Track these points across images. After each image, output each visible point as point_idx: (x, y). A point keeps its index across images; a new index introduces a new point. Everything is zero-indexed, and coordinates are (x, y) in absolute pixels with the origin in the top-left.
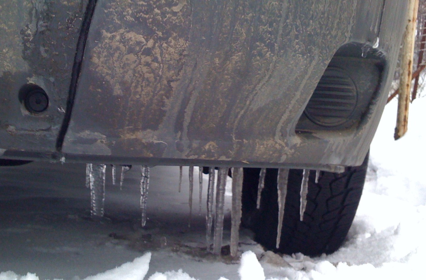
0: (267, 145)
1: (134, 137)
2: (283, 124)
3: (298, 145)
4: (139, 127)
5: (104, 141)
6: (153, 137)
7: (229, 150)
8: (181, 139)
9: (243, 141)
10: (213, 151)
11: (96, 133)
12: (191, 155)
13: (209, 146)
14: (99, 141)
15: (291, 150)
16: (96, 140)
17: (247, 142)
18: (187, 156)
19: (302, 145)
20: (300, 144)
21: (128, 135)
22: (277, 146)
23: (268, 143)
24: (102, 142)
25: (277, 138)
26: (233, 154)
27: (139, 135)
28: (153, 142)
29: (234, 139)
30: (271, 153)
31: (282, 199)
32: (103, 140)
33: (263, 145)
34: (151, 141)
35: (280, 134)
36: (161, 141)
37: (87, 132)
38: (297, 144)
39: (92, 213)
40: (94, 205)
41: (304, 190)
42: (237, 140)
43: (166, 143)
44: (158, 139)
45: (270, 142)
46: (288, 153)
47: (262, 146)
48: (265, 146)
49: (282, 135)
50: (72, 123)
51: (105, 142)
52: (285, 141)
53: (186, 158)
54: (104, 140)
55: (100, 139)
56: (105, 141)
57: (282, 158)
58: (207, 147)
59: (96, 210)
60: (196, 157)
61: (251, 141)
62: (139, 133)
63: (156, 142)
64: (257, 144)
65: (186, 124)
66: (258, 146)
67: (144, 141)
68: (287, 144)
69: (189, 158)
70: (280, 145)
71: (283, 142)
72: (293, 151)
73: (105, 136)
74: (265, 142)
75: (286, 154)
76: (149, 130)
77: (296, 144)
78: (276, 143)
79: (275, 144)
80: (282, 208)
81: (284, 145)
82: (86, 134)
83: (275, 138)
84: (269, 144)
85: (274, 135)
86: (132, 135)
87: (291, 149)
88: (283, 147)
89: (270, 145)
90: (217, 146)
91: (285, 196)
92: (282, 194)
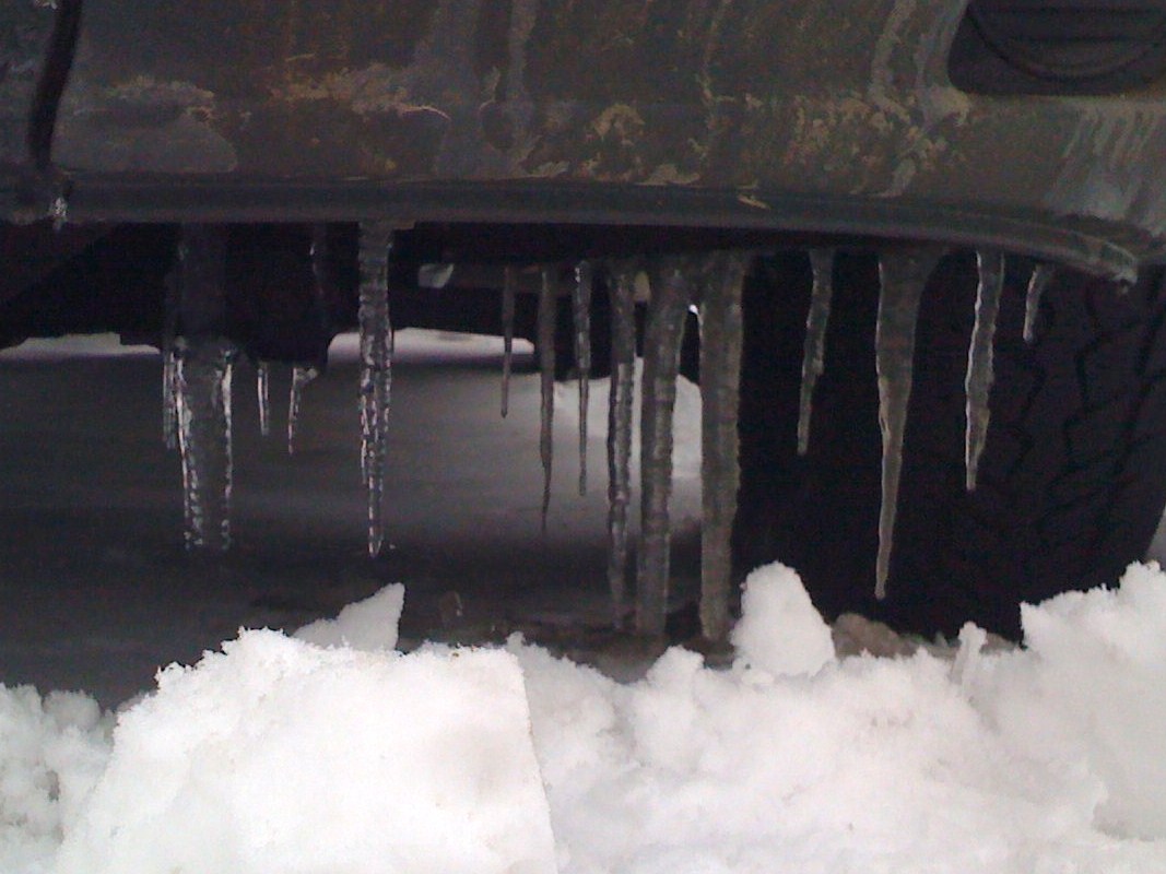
0: (839, 116)
1: (320, 93)
2: (900, 33)
3: (961, 122)
4: (339, 57)
5: (208, 111)
6: (393, 92)
7: (691, 140)
8: (501, 95)
9: (744, 102)
10: (629, 142)
11: (176, 85)
12: (545, 162)
13: (612, 122)
14: (190, 110)
15: (934, 142)
16: (175, 110)
17: (758, 103)
18: (529, 165)
19: (975, 119)
20: (969, 118)
21: (296, 87)
22: (880, 123)
23: (841, 110)
24: (201, 116)
25: (877, 92)
26: (704, 155)
27: (342, 84)
28: (394, 111)
29: (708, 93)
30: (855, 150)
31: (892, 411)
32: (203, 108)
33: (823, 115)
34: (386, 104)
35: (889, 75)
36: (426, 105)
37: (143, 82)
38: (959, 114)
39: (191, 541)
40: (196, 509)
41: (978, 370)
42: (720, 99)
43: (444, 114)
44: (414, 98)
45: (851, 106)
46: (923, 154)
47: (818, 122)
48: (833, 121)
49: (896, 81)
50: (84, 51)
51: (209, 116)
52: (911, 101)
53: (521, 174)
54: (208, 106)
55: (192, 105)
56: (213, 113)
57: (897, 174)
58: (603, 127)
59: (203, 525)
60: (562, 167)
61: (774, 102)
62: (338, 78)
63: (406, 109)
64: (801, 113)
65: (519, 35)
66: (802, 122)
67: (359, 107)
68: (917, 117)
69: (535, 175)
70: (889, 116)
71: (903, 105)
72: (941, 143)
73: (209, 94)
74: (830, 106)
75: (914, 156)
76: (376, 67)
77: (953, 117)
78: (876, 109)
79: (869, 116)
80: (893, 445)
81: (907, 118)
82: (138, 87)
83: (872, 89)
84: (845, 113)
85: (864, 79)
86: (314, 87)
87: (933, 135)
88: (899, 125)
89: (850, 116)
90: (641, 122)
91: (906, 398)
92: (894, 393)
